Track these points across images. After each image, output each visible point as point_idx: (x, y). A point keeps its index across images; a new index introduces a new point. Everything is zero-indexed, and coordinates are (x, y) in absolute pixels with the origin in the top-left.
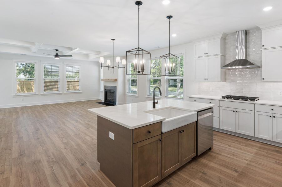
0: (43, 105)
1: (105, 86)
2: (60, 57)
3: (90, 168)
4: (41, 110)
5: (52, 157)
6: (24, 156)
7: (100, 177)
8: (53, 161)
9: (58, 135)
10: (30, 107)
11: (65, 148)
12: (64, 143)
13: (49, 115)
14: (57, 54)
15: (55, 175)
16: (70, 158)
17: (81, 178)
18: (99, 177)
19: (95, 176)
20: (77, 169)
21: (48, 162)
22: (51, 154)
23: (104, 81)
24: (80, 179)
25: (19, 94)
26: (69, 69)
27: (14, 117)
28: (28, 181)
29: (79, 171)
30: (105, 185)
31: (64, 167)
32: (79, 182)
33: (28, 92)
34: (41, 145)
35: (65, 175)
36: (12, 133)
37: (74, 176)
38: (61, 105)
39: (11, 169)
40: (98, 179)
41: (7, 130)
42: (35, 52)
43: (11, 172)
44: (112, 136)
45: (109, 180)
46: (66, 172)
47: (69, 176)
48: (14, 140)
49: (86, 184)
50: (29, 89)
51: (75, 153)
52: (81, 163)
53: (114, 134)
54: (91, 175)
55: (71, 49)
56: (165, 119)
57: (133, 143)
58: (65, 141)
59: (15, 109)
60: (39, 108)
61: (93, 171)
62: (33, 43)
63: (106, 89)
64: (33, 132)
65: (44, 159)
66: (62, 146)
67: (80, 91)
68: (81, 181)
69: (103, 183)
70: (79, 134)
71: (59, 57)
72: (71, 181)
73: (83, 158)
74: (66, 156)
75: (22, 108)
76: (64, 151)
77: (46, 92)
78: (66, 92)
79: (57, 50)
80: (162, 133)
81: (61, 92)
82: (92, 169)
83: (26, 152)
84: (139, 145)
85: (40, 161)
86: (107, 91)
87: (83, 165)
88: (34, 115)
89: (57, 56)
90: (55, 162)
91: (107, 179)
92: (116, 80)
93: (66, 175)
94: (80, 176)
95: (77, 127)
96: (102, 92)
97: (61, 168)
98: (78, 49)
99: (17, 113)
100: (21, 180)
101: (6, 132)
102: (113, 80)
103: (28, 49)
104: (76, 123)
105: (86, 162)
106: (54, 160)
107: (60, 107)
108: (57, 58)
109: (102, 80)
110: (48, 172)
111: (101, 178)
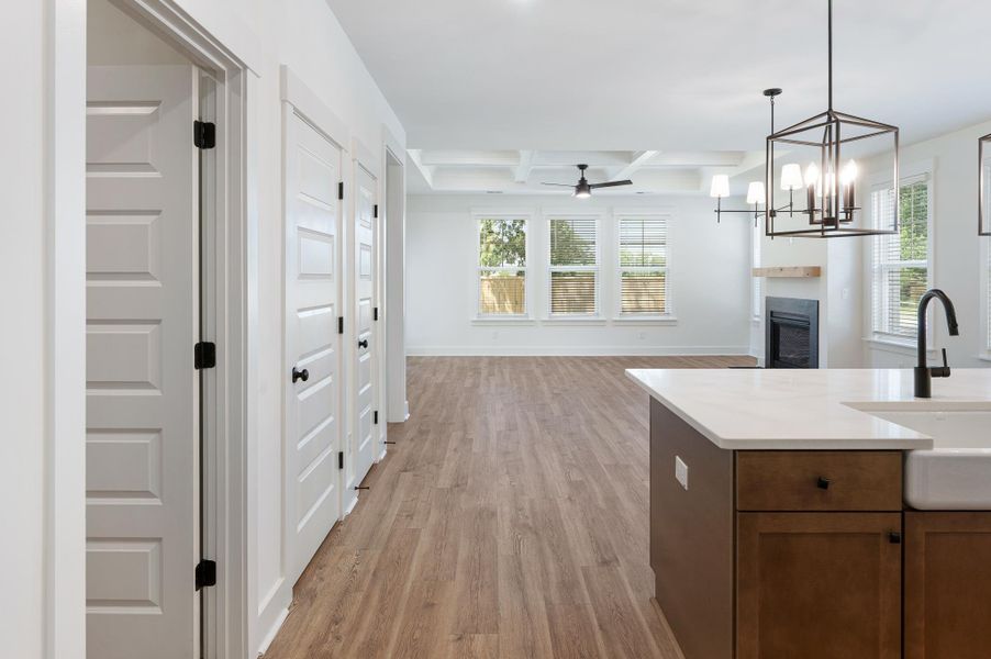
0: (546, 359)
1: (769, 301)
2: (593, 191)
3: (626, 580)
4: (538, 372)
5: (527, 513)
6: (463, 490)
7: (647, 621)
8: (525, 525)
9: (563, 455)
10: (513, 361)
11: (570, 498)
12: (570, 483)
13: (555, 391)
14: (583, 179)
15: (520, 564)
16: (575, 532)
17: (588, 600)
18: (643, 619)
19: (633, 610)
20: (585, 571)
21: (514, 523)
22: (527, 506)
23: (764, 278)
24: (583, 600)
25: (491, 317)
26: (630, 233)
27: (468, 382)
28: (456, 554)
29: (586, 577)
30: (656, 651)
31: (548, 551)
32: (578, 608)
33: (515, 311)
34: (508, 473)
35: (545, 572)
36: (451, 424)
37: (568, 586)
38: (601, 364)
39: (429, 513)
40: (639, 623)
41: (444, 413)
42: (523, 182)
43: (427, 519)
44: (682, 470)
45: (674, 642)
46: (552, 567)
47: (553, 579)
48: (453, 444)
49: (595, 622)
50: (518, 304)
51: (593, 520)
52: (602, 557)
53: (686, 467)
54: (620, 603)
55: (628, 156)
56: (928, 444)
57: (735, 510)
58: (575, 476)
59: (478, 359)
60: (533, 366)
61: (632, 595)
62: (514, 154)
63: (772, 312)
64: (499, 433)
65: (505, 509)
66: (563, 491)
67: (671, 318)
68: (585, 608)
69: (653, 643)
70: (627, 466)
71: (589, 191)
72: (555, 597)
73: (613, 543)
74: (565, 523)
75: (493, 361)
76: (564, 506)
77: (558, 314)
78: (618, 319)
79: (582, 167)
80: (907, 508)
81: (604, 319)
82: (631, 584)
83: (470, 481)
84: (765, 524)
85: (494, 514)
86: (776, 320)
87: (605, 563)
88: (516, 386)
89: (583, 186)
90: (530, 528)
91: (670, 635)
92: (815, 273)
93: (547, 574)
94: (586, 592)
95: (628, 444)
96: (758, 322)
97: (541, 551)
98: (649, 154)
99: (477, 372)
100: (441, 546)
101: (440, 420)
102: (801, 274)
103: (504, 172)
104: (631, 428)
105: (617, 559)
106: (530, 522)
107: (595, 370)
108: (584, 196)
109: (758, 272)
110: (504, 548)
111: (651, 627)
